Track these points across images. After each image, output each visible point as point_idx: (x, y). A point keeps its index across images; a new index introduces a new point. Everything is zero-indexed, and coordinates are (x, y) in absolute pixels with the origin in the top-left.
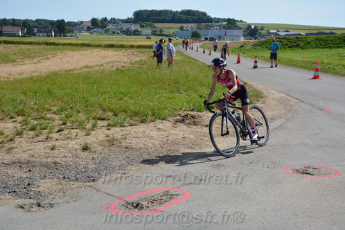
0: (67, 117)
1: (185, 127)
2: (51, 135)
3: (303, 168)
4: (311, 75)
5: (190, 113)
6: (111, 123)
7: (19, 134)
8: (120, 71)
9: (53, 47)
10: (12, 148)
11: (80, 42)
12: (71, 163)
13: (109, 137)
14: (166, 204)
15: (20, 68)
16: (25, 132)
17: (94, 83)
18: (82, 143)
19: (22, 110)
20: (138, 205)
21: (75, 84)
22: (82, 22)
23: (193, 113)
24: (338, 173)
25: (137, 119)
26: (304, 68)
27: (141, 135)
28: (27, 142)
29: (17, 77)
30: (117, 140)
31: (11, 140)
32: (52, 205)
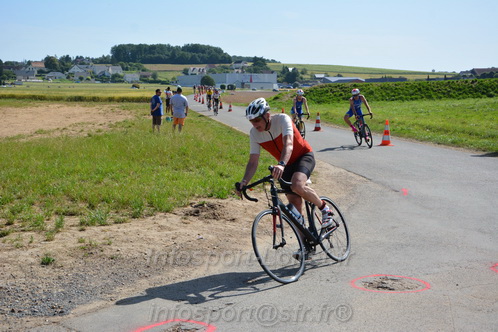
0: (13, 213)
1: (201, 223)
3: (378, 279)
4: (379, 139)
5: (207, 200)
6: (86, 219)
8: (95, 138)
11: (28, 93)
12: (23, 287)
13: (83, 241)
17: (55, 156)
18: (41, 254)
21: (23, 159)
22: (29, 63)
23: (212, 201)
24: (428, 286)
25: (125, 212)
27: (134, 237)
30: (96, 246)
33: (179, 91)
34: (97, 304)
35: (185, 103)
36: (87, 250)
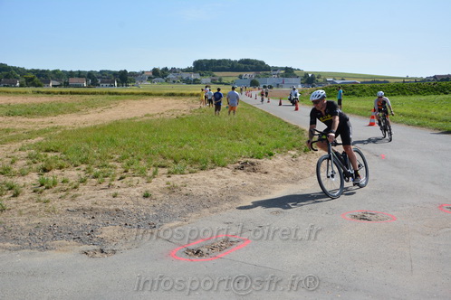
0: (128, 165)
1: (245, 174)
2: (113, 183)
3: (360, 213)
4: (367, 121)
5: (249, 160)
6: (172, 170)
7: (83, 181)
8: (180, 119)
9: (115, 96)
10: (76, 196)
11: (141, 91)
12: (132, 210)
13: (169, 184)
14: (226, 250)
15: (84, 118)
16: (88, 180)
17: (155, 131)
18: (144, 191)
19: (86, 158)
20: (198, 252)
21: (136, 132)
22: (143, 72)
23: (253, 160)
25: (197, 166)
26: (361, 115)
27: (201, 182)
28: (90, 189)
29: (81, 126)
30: (177, 187)
31: (75, 188)
32: (114, 252)
33: (233, 89)
34: (176, 223)
35: (237, 97)
36: (172, 189)
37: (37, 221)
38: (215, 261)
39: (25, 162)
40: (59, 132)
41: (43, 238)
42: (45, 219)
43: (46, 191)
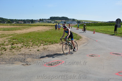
0: (33, 43)
2: (30, 47)
3: (91, 55)
5: (64, 42)
6: (44, 44)
7: (22, 47)
8: (47, 31)
9: (30, 26)
10: (21, 51)
11: (37, 25)
12: (35, 54)
15: (22, 31)
17: (40, 34)
18: (37, 49)
19: (23, 41)
21: (36, 35)
22: (37, 20)
24: (99, 56)
25: (51, 43)
27: (52, 47)
28: (24, 49)
29: (22, 33)
30: (46, 48)
31: (20, 49)
32: (30, 64)
35: (60, 26)
36: (44, 49)
37: (11, 57)
38: (55, 67)
39: (8, 42)
40: (16, 35)
41: (12, 61)
42: (13, 56)
43: (13, 49)
